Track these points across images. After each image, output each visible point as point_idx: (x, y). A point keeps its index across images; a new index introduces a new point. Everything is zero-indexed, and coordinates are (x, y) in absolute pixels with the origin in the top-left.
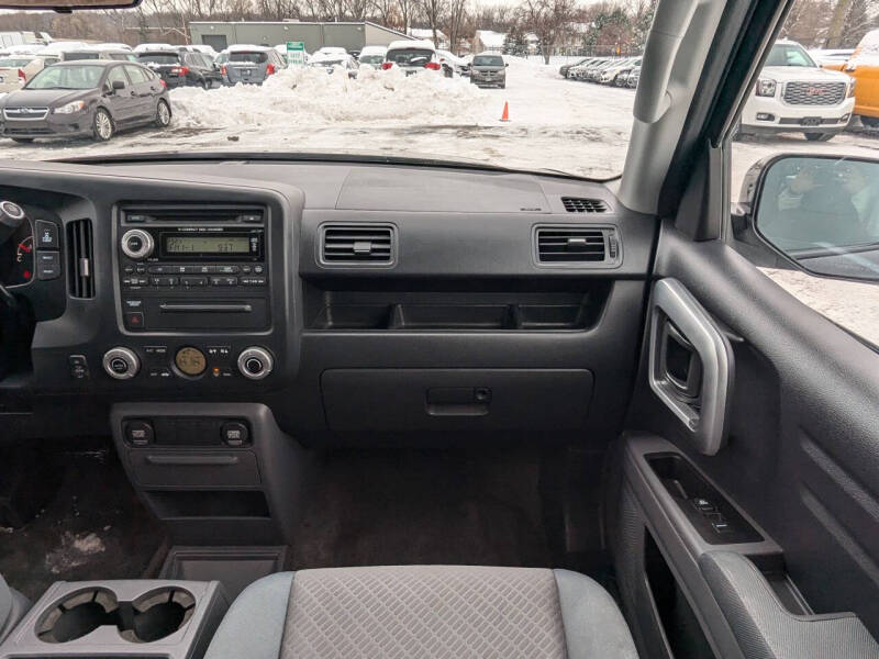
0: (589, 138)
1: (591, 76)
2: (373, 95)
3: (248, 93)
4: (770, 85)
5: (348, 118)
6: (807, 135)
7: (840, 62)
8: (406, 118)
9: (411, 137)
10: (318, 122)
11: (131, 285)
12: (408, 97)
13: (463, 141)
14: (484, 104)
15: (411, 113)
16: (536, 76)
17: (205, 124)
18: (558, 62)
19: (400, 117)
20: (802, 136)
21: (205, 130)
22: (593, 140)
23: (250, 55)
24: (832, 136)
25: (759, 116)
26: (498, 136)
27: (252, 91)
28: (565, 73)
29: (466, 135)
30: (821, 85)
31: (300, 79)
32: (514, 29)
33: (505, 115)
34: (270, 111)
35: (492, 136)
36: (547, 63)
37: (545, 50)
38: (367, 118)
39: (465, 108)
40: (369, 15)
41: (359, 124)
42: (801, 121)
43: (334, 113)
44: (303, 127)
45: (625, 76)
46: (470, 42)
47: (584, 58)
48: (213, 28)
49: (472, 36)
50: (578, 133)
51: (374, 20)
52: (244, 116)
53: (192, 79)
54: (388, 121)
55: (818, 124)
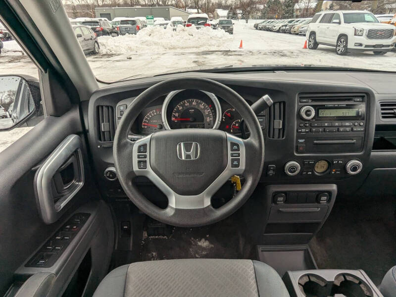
0: (280, 55)
1: (268, 28)
2: (184, 38)
3: (131, 39)
4: (361, 31)
5: (174, 48)
6: (374, 52)
7: (388, 20)
8: (199, 48)
9: (205, 56)
10: (162, 50)
11: (301, 132)
12: (199, 38)
13: (226, 57)
14: (232, 41)
15: (201, 46)
16: (244, 28)
17: (113, 52)
18: (252, 22)
19: (196, 47)
20: (372, 53)
21: (115, 55)
22: (282, 56)
23: (129, 22)
24: (386, 53)
25: (356, 44)
26: (241, 55)
27: (133, 37)
28: (256, 27)
29: (227, 55)
30: (383, 30)
31: (152, 31)
32: (231, 8)
33: (241, 46)
34: (141, 46)
35: (239, 55)
36: (247, 22)
37: (245, 17)
38: (182, 48)
39: (224, 43)
40: (169, 3)
41: (179, 51)
42: (374, 46)
43: (168, 46)
44: (156, 52)
45: (284, 28)
46: (213, 14)
47: (264, 20)
48: (105, 10)
49: (214, 11)
50: (275, 53)
51: (172, 5)
52: (130, 48)
53: (105, 33)
54: (192, 49)
55: (381, 47)
